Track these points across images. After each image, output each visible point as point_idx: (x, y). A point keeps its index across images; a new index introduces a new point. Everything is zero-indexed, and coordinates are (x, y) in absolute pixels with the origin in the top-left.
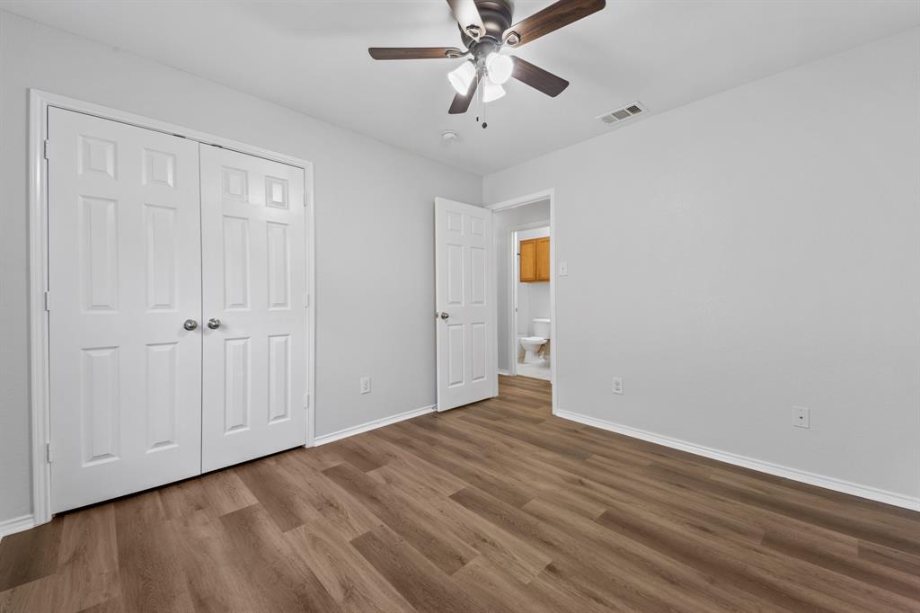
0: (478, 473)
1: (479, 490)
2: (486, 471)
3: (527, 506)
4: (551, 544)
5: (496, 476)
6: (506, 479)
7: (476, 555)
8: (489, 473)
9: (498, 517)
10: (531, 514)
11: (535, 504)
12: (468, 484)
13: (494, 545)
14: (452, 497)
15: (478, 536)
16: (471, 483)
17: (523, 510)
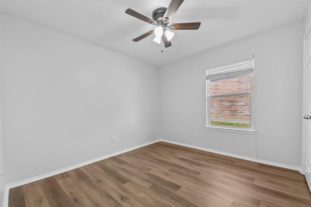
0: (173, 201)
1: (170, 190)
2: (169, 203)
3: (151, 185)
4: (147, 174)
5: (163, 200)
6: (158, 198)
7: (167, 171)
8: (168, 202)
9: (162, 180)
10: (151, 182)
11: (148, 185)
12: (176, 193)
13: (163, 173)
14: (180, 187)
15: (167, 175)
16: (175, 194)
17: (153, 183)
